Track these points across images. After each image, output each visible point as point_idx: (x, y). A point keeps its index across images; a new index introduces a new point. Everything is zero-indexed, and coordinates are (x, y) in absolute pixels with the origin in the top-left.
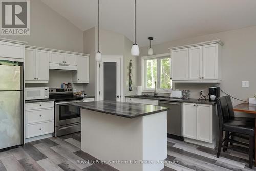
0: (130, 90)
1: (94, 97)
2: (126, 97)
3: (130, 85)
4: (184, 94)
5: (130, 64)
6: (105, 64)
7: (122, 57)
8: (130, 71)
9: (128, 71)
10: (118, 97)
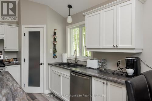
0: (54, 58)
1: (20, 64)
2: (49, 64)
3: (54, 53)
4: (100, 64)
5: (55, 33)
6: (30, 33)
7: (45, 26)
8: (55, 39)
9: (52, 40)
10: (42, 64)
